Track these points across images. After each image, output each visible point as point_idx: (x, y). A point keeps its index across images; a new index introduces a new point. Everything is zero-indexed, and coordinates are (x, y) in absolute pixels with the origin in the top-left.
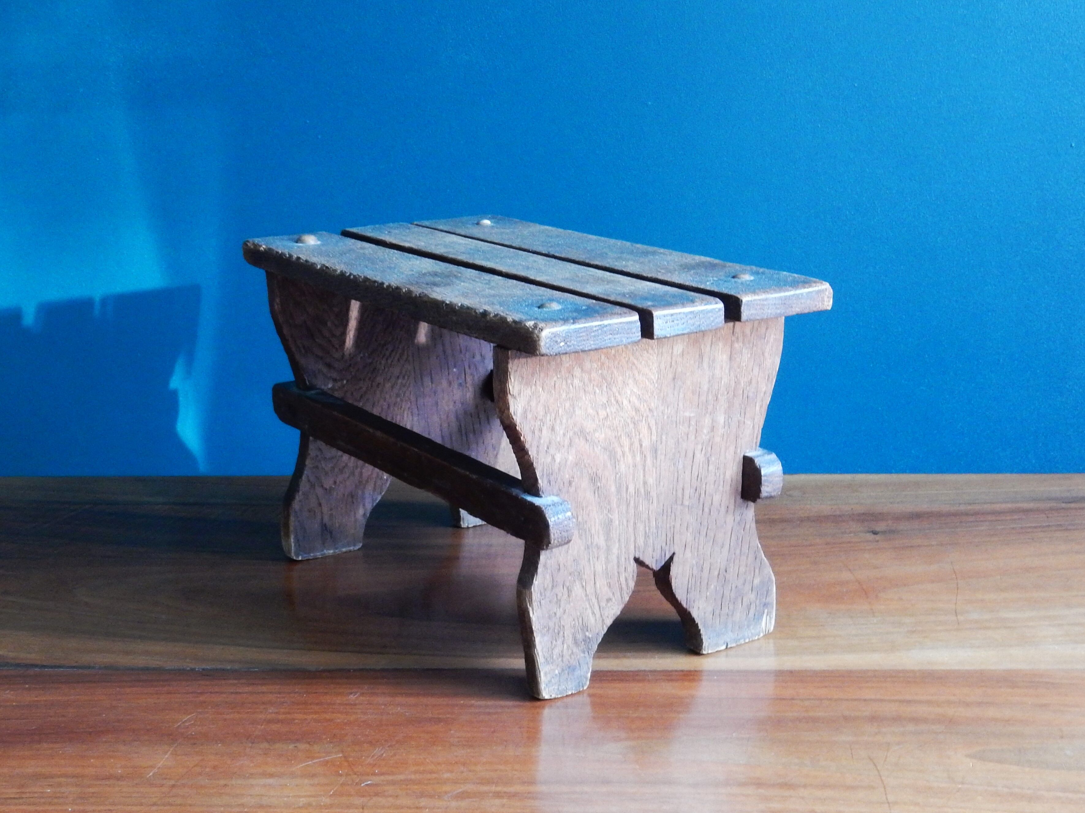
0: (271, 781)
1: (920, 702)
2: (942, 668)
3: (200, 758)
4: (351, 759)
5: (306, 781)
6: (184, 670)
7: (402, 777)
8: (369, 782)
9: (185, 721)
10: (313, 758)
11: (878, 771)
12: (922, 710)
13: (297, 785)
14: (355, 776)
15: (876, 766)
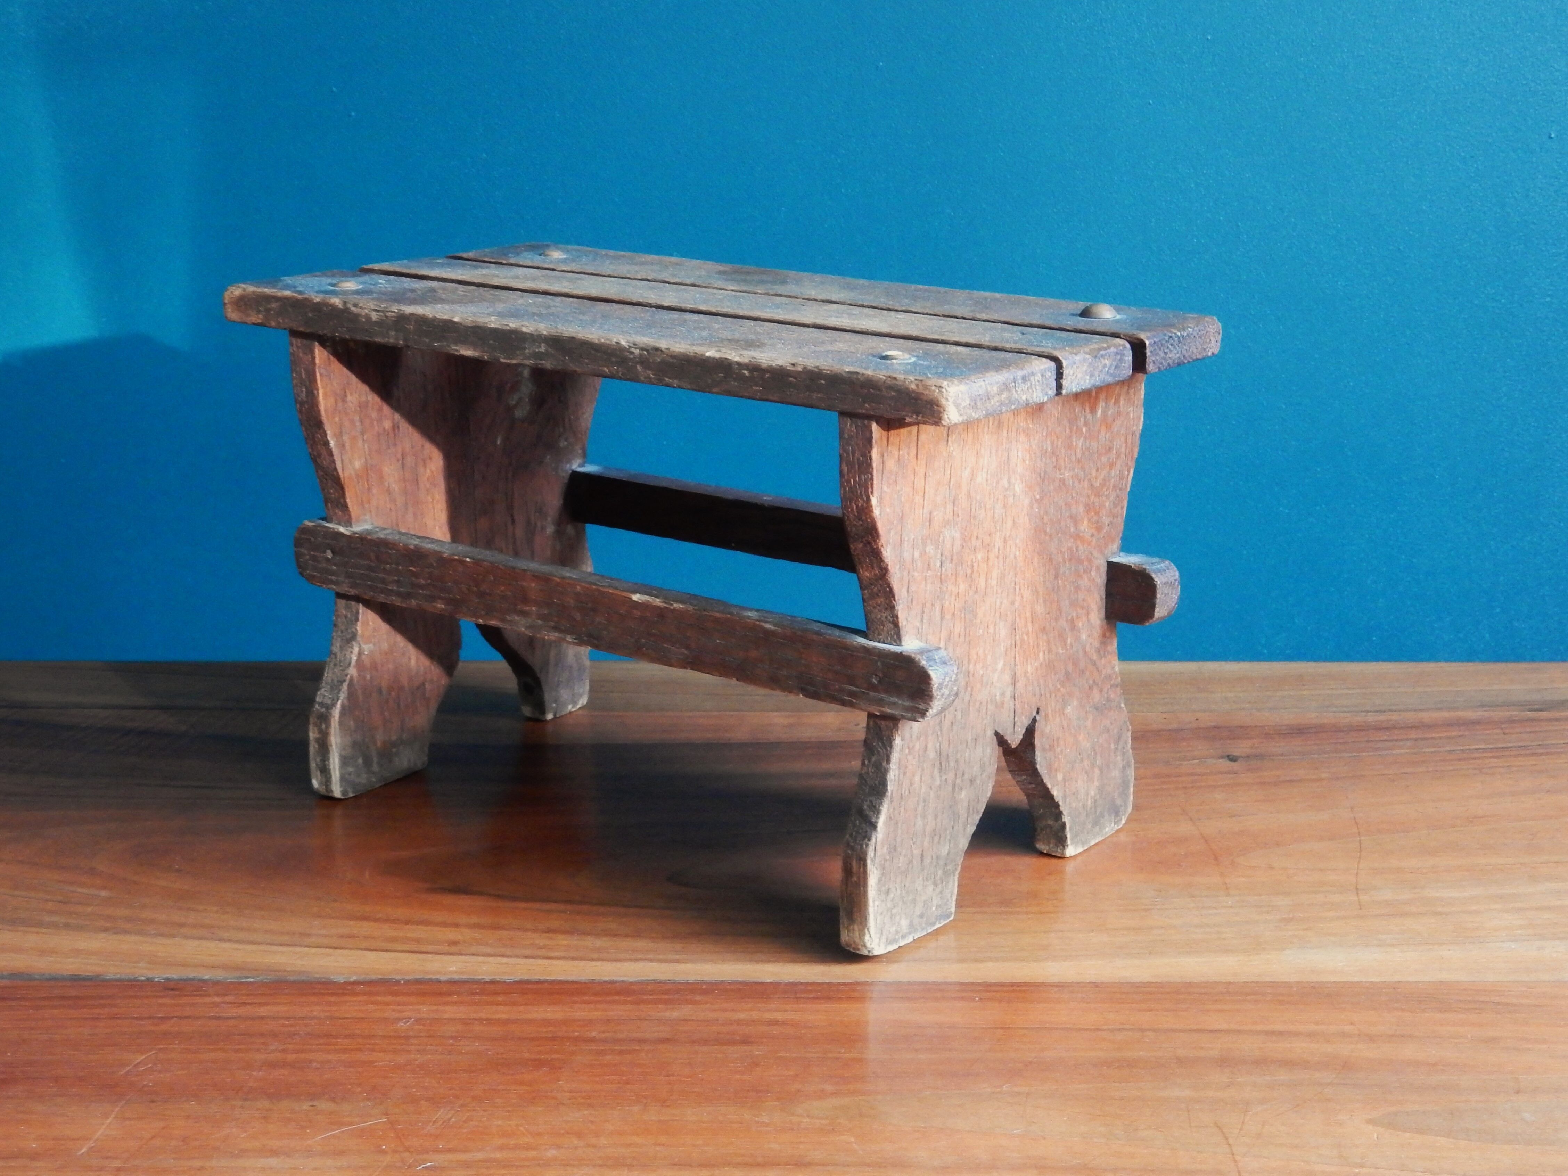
0: (273, 1162)
1: (1297, 1034)
2: (1334, 979)
3: (161, 1124)
4: (400, 1127)
5: (329, 1162)
6: (135, 980)
7: (480, 1156)
8: (429, 1164)
9: (139, 1063)
10: (341, 1124)
12: (1299, 1047)
13: (315, 1169)
14: (407, 1154)
15: (1227, 1139)
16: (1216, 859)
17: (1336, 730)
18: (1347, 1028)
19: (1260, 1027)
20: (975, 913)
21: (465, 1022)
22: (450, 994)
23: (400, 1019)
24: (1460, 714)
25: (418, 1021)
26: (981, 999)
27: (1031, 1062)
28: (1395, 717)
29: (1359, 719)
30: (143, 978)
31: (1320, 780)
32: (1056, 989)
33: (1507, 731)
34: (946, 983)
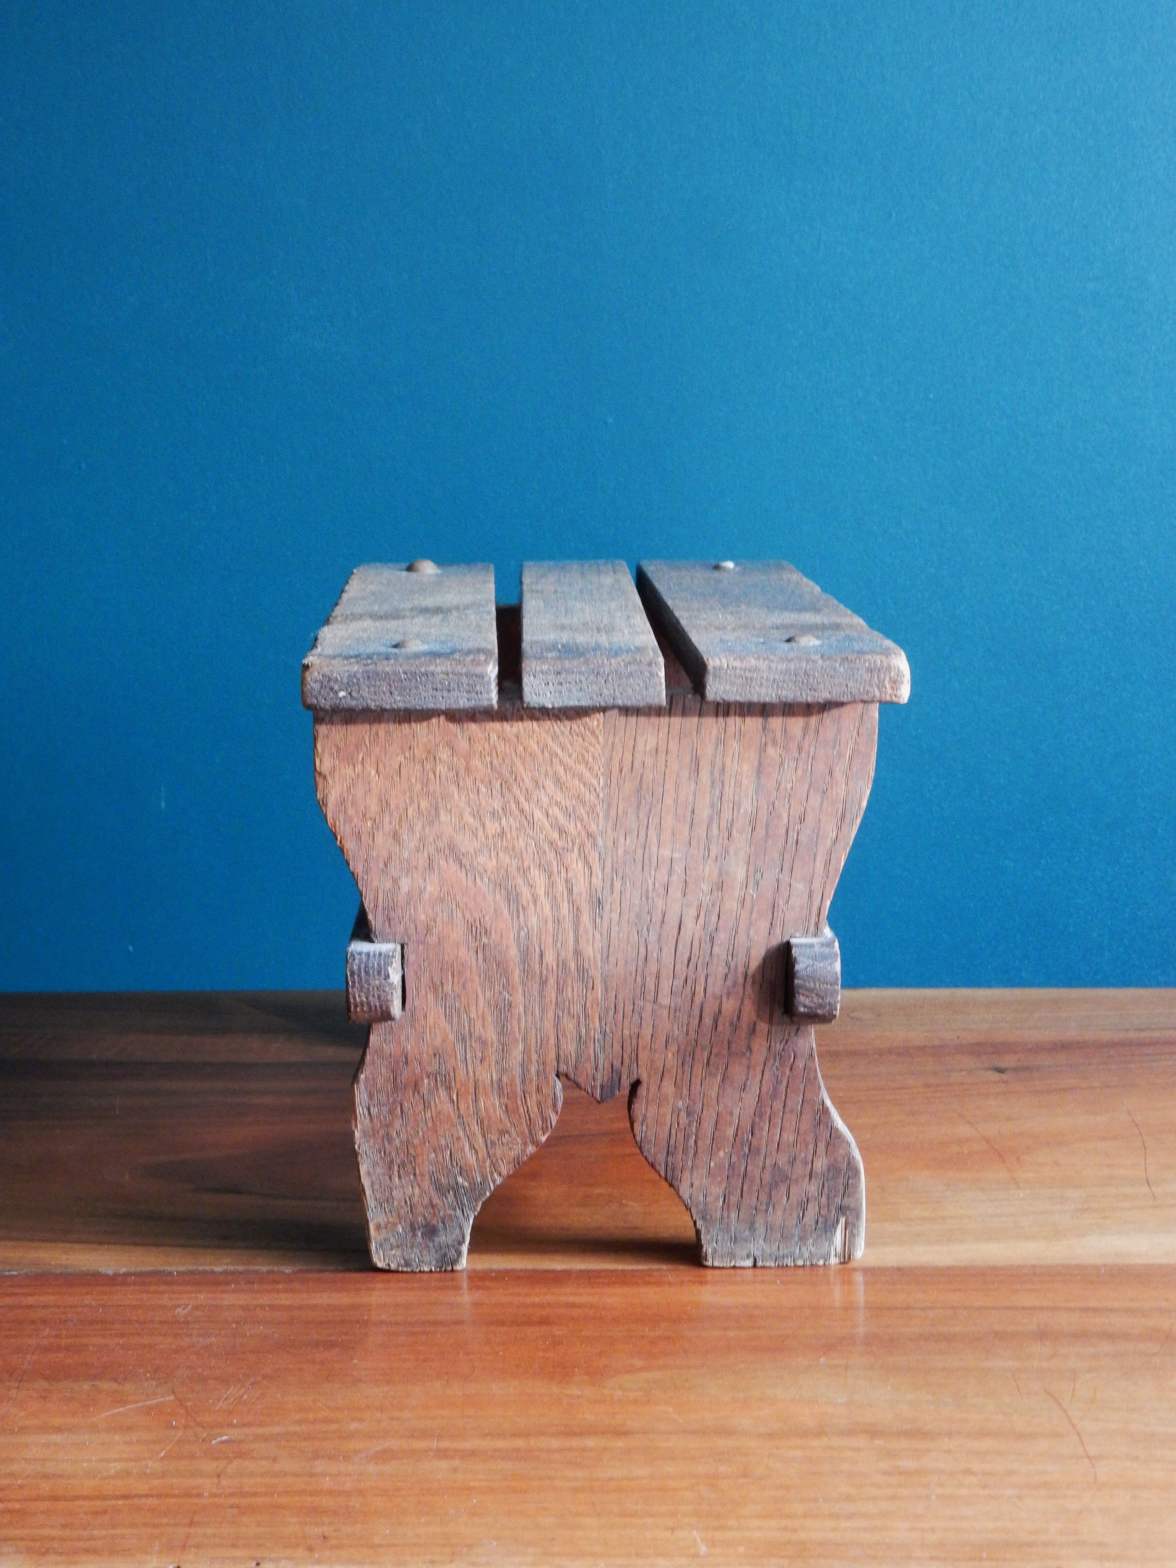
0: (58, 1438)
1: (1113, 1310)
2: (1139, 1261)
4: (189, 1404)
5: (117, 1437)
7: (278, 1429)
8: (224, 1438)
10: (126, 1402)
11: (1065, 1411)
12: (1118, 1322)
13: (103, 1444)
14: (199, 1429)
15: (1060, 1405)
16: (1000, 1156)
17: (1099, 1046)
18: (1163, 1304)
19: (1074, 1305)
21: (245, 1308)
22: (228, 1283)
23: (179, 1306)
25: (196, 1308)
26: (782, 1282)
27: (844, 1338)
28: (1156, 1034)
29: (1120, 1036)
31: (1092, 1088)
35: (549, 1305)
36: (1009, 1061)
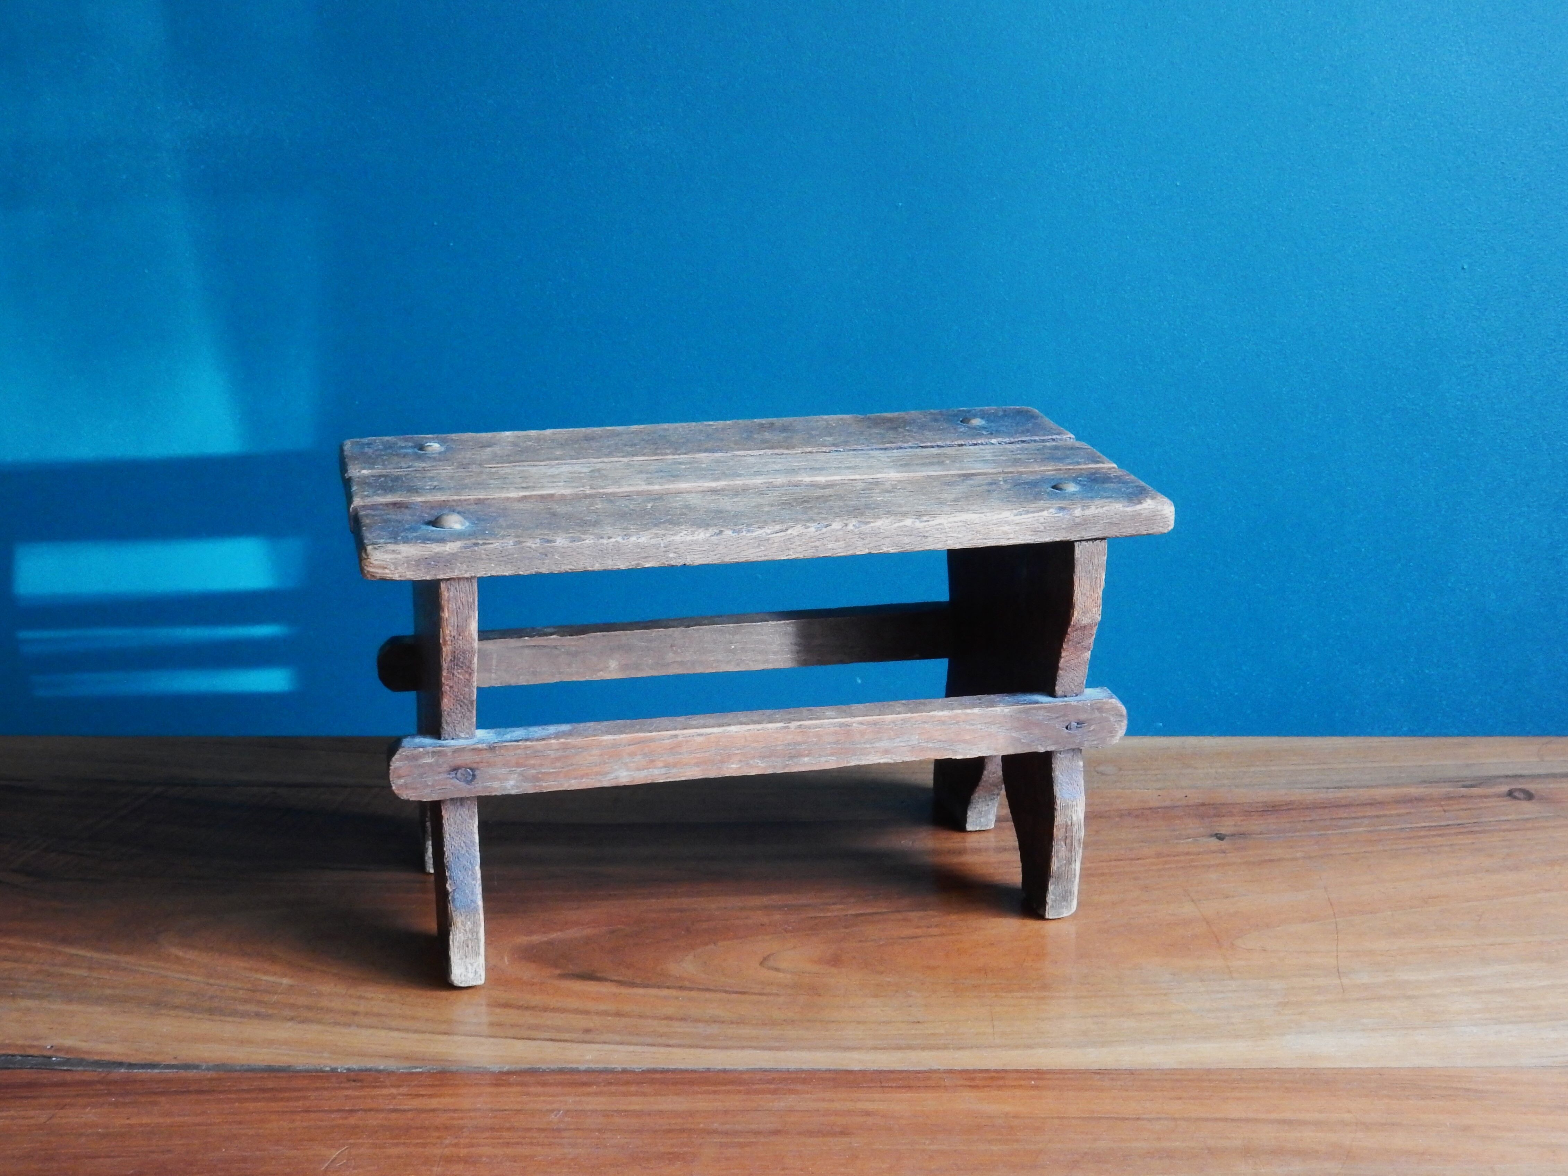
2: (1329, 1064)
6: (322, 1071)
9: (335, 1159)
12: (1310, 1137)
16: (1218, 941)
17: (1304, 807)
18: (1347, 1116)
19: (1274, 1116)
20: (1022, 997)
21: (606, 1114)
22: (590, 1084)
23: (551, 1111)
24: (1405, 790)
25: (566, 1113)
27: (1086, 1153)
28: (1351, 794)
29: (1322, 795)
30: (328, 1069)
31: (1295, 859)
32: (1099, 1077)
33: (1446, 808)
34: (1005, 1071)
35: (849, 1113)
36: (1227, 826)
